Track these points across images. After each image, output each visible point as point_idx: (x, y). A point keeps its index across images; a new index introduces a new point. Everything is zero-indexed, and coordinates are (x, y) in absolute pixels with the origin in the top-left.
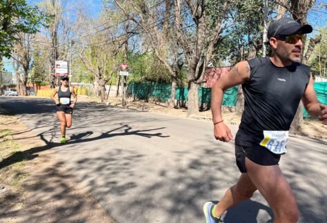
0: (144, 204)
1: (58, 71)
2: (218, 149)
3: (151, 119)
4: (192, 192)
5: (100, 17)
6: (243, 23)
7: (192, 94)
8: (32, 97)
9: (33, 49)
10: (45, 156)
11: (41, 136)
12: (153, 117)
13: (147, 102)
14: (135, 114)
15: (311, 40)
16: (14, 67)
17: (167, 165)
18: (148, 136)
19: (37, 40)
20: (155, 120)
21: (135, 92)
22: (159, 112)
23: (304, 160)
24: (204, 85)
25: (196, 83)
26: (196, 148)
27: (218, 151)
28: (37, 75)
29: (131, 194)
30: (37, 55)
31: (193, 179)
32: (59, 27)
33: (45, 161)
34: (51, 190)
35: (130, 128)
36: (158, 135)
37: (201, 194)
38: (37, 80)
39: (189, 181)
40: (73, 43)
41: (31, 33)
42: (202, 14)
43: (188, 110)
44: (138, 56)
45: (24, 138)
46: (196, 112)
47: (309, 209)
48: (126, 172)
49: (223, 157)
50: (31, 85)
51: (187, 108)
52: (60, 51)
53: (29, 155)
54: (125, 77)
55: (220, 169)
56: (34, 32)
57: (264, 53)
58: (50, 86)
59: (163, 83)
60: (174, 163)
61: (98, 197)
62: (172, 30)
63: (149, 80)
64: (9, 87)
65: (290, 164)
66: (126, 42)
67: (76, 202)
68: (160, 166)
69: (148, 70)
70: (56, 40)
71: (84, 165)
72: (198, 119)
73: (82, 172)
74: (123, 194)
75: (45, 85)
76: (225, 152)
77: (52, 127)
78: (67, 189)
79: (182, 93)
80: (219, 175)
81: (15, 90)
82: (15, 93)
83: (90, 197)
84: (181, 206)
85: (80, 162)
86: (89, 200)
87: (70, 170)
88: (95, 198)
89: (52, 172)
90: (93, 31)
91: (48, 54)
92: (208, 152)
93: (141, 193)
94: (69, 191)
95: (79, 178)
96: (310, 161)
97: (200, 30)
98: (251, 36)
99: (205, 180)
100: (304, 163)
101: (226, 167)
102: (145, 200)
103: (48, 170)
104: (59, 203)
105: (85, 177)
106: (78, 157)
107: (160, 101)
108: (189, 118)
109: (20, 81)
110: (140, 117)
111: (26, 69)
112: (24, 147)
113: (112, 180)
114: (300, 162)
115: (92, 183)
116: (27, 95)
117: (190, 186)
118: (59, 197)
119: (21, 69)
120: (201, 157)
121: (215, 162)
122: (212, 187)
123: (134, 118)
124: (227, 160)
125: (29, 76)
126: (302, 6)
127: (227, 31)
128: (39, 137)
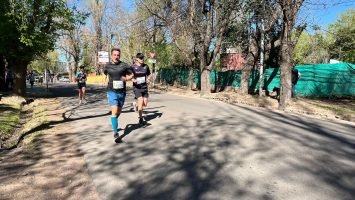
1: (100, 60)
5: (133, 12)
9: (82, 42)
30: (86, 47)
38: (86, 68)
58: (95, 73)
64: (63, 75)
66: (154, 36)
69: (172, 58)
79: (199, 77)
81: (67, 78)
91: (94, 45)
111: (77, 59)
119: (72, 58)
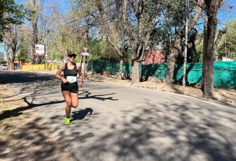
0: (99, 149)
1: (37, 52)
2: (153, 109)
3: (105, 87)
4: (134, 140)
5: (68, 13)
6: (171, 19)
7: (135, 69)
8: (18, 70)
9: (19, 36)
10: (27, 114)
11: (25, 99)
12: (106, 85)
13: (102, 74)
14: (93, 83)
15: (220, 31)
16: (5, 48)
17: (117, 121)
18: (103, 99)
19: (22, 29)
20: (108, 87)
21: (94, 67)
22: (110, 82)
23: (214, 117)
24: (143, 63)
25: (137, 61)
26: (138, 108)
27: (153, 110)
28: (22, 55)
29: (90, 142)
30: (22, 40)
31: (135, 130)
32: (39, 20)
33: (27, 117)
34: (31, 138)
35: (90, 94)
36: (110, 98)
37: (141, 142)
38: (22, 58)
39: (132, 132)
40: (48, 31)
41: (18, 24)
42: (142, 12)
43: (132, 81)
44: (96, 41)
45: (12, 101)
46: (137, 82)
47: (217, 152)
48: (87, 126)
49: (156, 115)
50: (18, 62)
51: (131, 79)
52: (39, 37)
53: (15, 113)
54: (86, 56)
55: (154, 124)
56: (20, 23)
57: (186, 40)
58: (31, 63)
59: (114, 61)
60: (121, 119)
61: (66, 144)
62: (120, 23)
63: (104, 59)
64: (2, 63)
65: (205, 120)
66: (87, 31)
67: (49, 147)
68: (111, 121)
69: (103, 51)
70: (36, 29)
71: (56, 120)
72: (139, 87)
73: (55, 126)
74: (84, 142)
75: (28, 62)
76: (158, 111)
77: (33, 93)
78: (43, 138)
79: (127, 68)
80: (154, 127)
81: (5, 66)
82: (6, 67)
83: (60, 143)
84: (126, 150)
85: (53, 118)
86: (59, 146)
87: (45, 124)
88: (63, 144)
89: (32, 125)
90: (63, 24)
91: (30, 40)
92: (146, 111)
93: (97, 141)
94: (45, 139)
95: (52, 130)
96: (218, 118)
97: (140, 23)
98: (177, 28)
99: (143, 131)
100: (214, 119)
101: (158, 122)
102: (100, 146)
103: (29, 124)
104: (37, 148)
105: (57, 129)
106: (52, 115)
107: (111, 74)
108: (133, 87)
109: (10, 59)
110: (97, 85)
111: (14, 50)
112: (12, 107)
113: (76, 131)
114: (211, 118)
115: (62, 133)
116: (14, 69)
117: (133, 136)
118: (37, 144)
119: (11, 50)
120: (141, 114)
121: (150, 119)
122: (149, 137)
123: (92, 86)
124: (159, 117)
125: (16, 55)
126: (213, 7)
127: (160, 24)
128: (23, 100)
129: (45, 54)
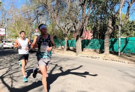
25: (80, 38)
108: (78, 57)
129: (6, 35)
